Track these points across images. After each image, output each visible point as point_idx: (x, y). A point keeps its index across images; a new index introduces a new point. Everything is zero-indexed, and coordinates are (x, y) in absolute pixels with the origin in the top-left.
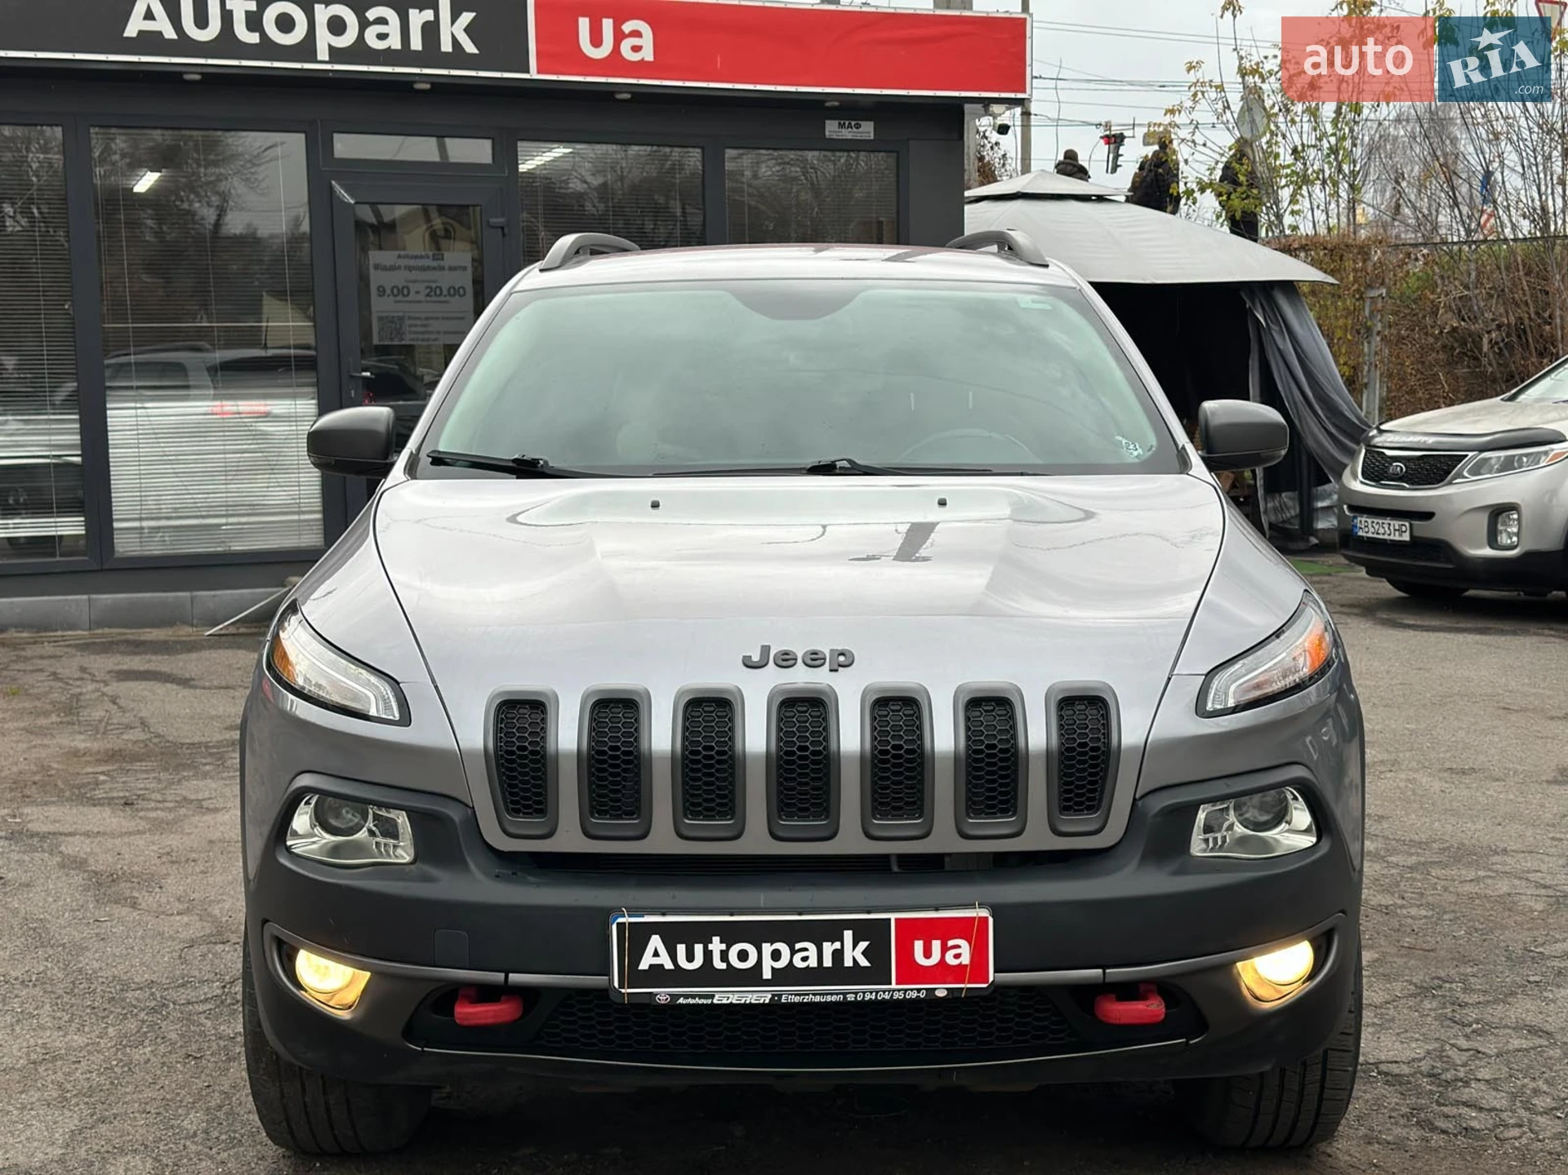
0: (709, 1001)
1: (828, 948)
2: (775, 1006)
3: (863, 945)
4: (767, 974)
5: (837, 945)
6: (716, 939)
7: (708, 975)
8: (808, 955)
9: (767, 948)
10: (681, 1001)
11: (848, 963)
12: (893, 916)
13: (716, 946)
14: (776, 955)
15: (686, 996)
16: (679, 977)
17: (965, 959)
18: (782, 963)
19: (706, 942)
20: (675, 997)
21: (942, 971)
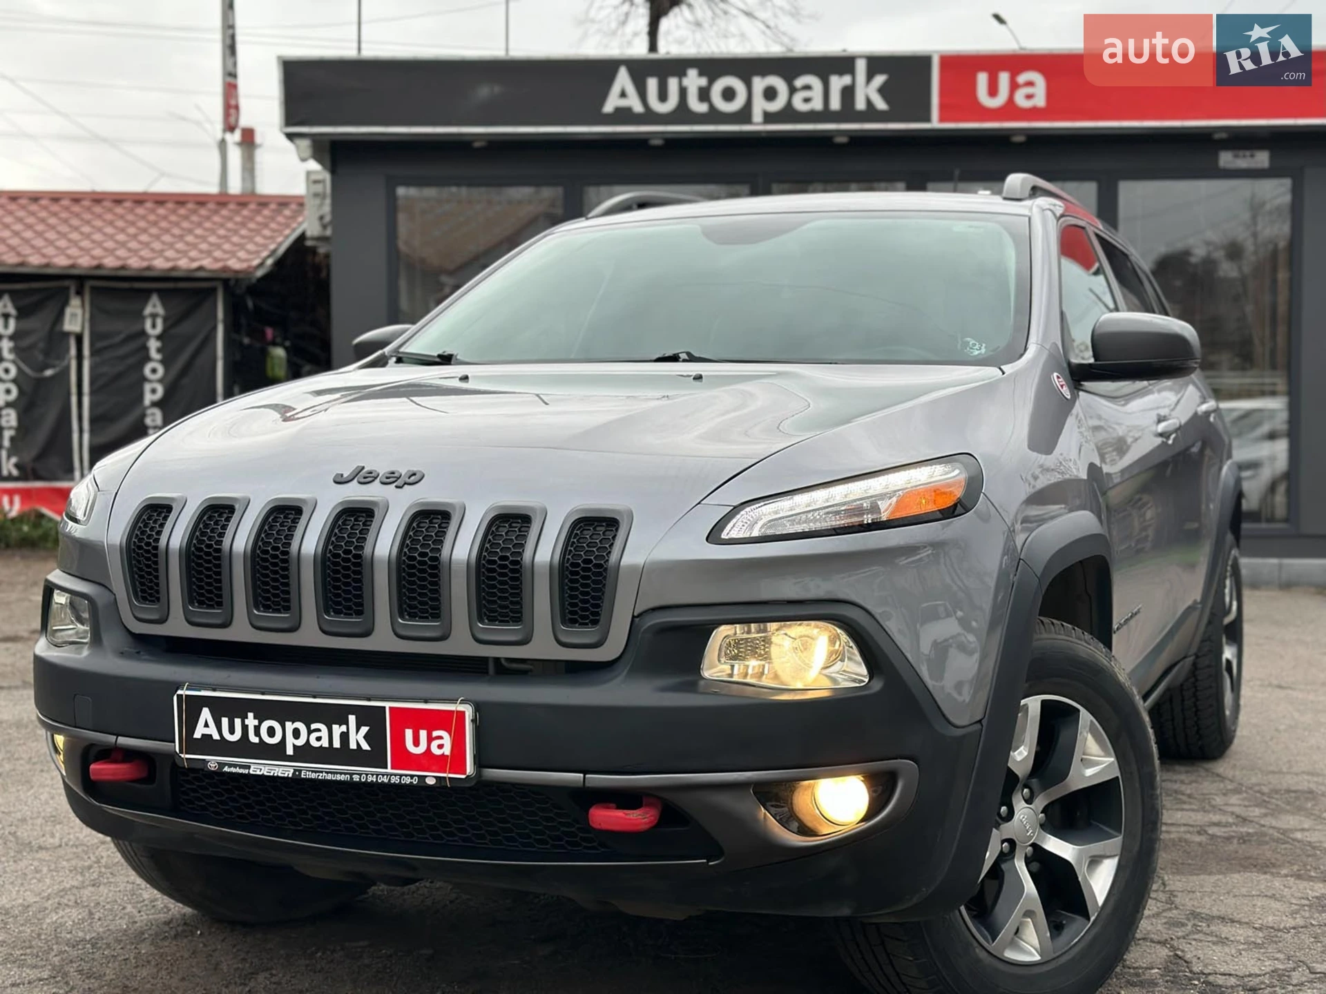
0: (246, 771)
1: (337, 730)
2: (296, 782)
3: (364, 730)
4: (290, 751)
5: (344, 728)
6: (251, 715)
7: (244, 748)
8: (321, 736)
9: (290, 726)
10: (226, 769)
11: (353, 746)
12: (388, 705)
13: (251, 721)
14: (296, 734)
15: (230, 765)
16: (222, 747)
17: (447, 750)
18: (301, 742)
19: (244, 717)
20: (222, 765)
21: (428, 760)
